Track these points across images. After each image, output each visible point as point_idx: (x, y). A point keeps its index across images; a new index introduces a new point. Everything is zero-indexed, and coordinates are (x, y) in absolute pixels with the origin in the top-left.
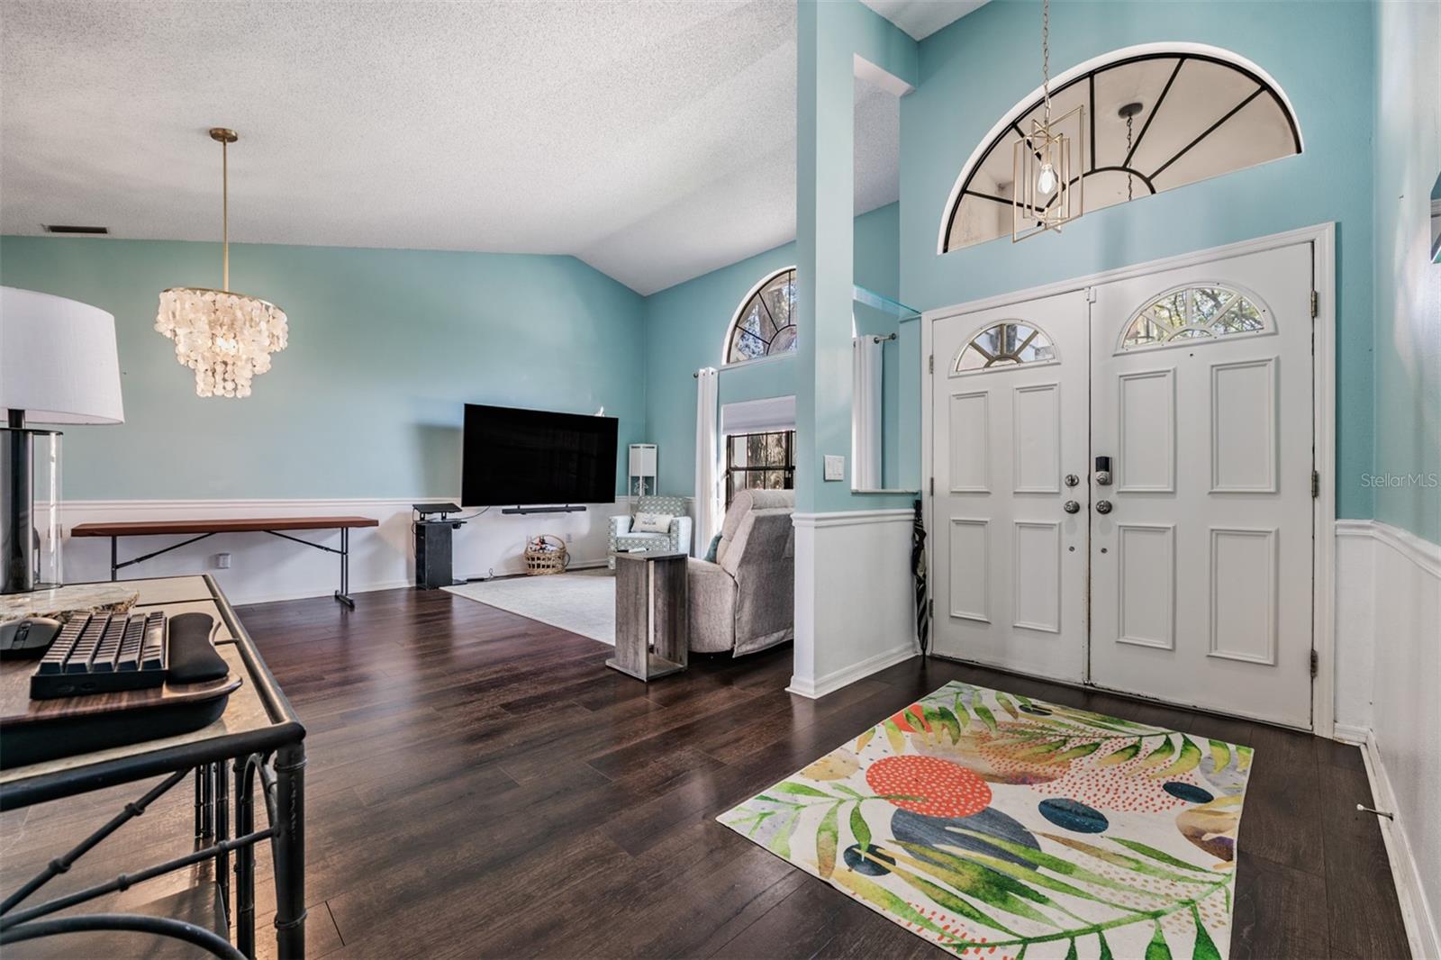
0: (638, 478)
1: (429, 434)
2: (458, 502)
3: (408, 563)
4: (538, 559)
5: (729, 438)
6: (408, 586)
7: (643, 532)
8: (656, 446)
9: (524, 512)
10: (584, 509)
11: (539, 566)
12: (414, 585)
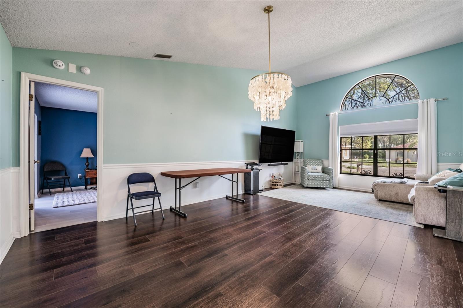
0: (299, 152)
1: (248, 136)
2: (257, 162)
3: (242, 184)
4: (278, 182)
5: (341, 138)
6: (242, 193)
7: (311, 172)
8: (303, 141)
9: (274, 165)
10: (287, 164)
11: (278, 185)
12: (244, 193)
